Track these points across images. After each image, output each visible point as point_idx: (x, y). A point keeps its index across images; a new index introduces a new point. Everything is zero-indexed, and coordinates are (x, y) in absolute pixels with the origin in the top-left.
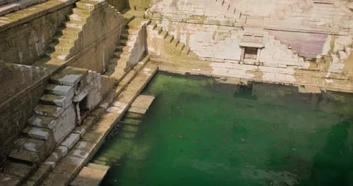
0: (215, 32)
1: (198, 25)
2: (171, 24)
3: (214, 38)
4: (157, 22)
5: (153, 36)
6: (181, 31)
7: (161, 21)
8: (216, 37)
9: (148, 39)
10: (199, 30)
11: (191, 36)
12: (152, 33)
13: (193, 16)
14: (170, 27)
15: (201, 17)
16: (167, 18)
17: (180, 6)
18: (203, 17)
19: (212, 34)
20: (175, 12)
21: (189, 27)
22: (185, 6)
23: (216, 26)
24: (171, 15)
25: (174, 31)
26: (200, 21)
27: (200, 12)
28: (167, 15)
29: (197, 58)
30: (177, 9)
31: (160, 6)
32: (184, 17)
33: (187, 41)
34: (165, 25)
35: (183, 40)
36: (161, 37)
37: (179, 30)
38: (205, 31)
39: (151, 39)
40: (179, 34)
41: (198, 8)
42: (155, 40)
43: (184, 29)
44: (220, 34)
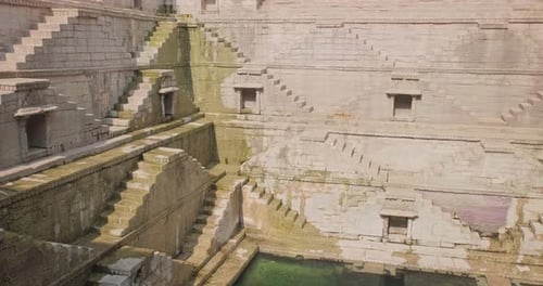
0: (343, 195)
1: (318, 185)
2: (278, 183)
3: (341, 203)
4: (258, 180)
5: (251, 201)
6: (294, 193)
7: (263, 178)
8: (345, 202)
9: (243, 205)
10: (319, 192)
11: (307, 201)
12: (250, 196)
13: (310, 171)
14: (276, 187)
15: (321, 172)
16: (271, 174)
17: (290, 159)
18: (325, 173)
19: (338, 198)
20: (283, 166)
21: (305, 187)
22: (298, 158)
23: (343, 186)
24: (278, 170)
25: (281, 193)
26: (321, 178)
27: (319, 166)
28: (273, 171)
29: (317, 233)
30: (287, 162)
31: (262, 157)
32: (297, 173)
33: (302, 210)
34: (268, 184)
35: (296, 207)
36: (263, 202)
37: (290, 192)
38: (327, 193)
39: (249, 205)
40: (290, 197)
41: (316, 161)
42: (255, 206)
43: (297, 191)
44: (350, 197)
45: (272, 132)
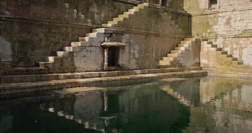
1: (250, 38)
2: (225, 40)
4: (213, 41)
6: (235, 46)
7: (216, 39)
11: (244, 50)
12: (206, 47)
13: (246, 30)
14: (224, 43)
16: (221, 36)
17: (232, 24)
20: (228, 29)
21: (242, 41)
22: (238, 22)
25: (227, 47)
28: (222, 33)
30: (230, 26)
31: (215, 27)
32: (237, 33)
33: (240, 56)
34: (219, 42)
35: (236, 55)
37: (232, 45)
39: (205, 52)
40: (233, 49)
41: (249, 23)
42: (208, 53)
43: (237, 44)
45: (224, 14)
